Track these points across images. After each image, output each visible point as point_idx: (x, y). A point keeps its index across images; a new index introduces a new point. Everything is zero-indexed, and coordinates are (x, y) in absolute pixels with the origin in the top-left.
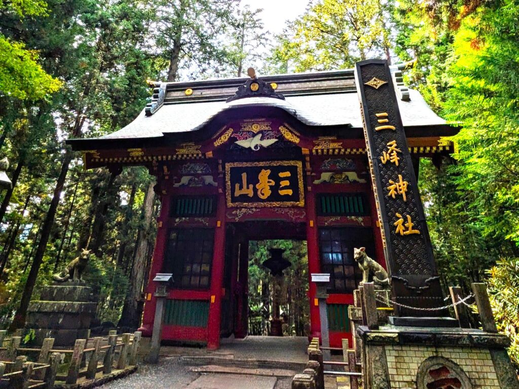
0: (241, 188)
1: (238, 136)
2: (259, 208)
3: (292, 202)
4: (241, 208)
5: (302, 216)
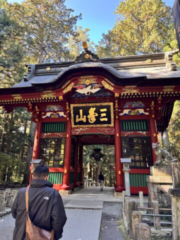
0: (79, 117)
1: (77, 87)
2: (89, 128)
3: (107, 125)
4: (79, 128)
5: (113, 132)
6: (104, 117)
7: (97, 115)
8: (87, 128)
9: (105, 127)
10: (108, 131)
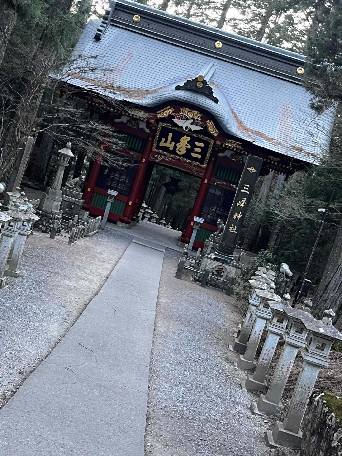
0: (166, 142)
1: (176, 116)
2: (174, 159)
3: (198, 163)
4: (161, 155)
5: (202, 174)
6: (197, 153)
7: (189, 147)
8: (172, 158)
9: (194, 165)
10: (197, 171)
